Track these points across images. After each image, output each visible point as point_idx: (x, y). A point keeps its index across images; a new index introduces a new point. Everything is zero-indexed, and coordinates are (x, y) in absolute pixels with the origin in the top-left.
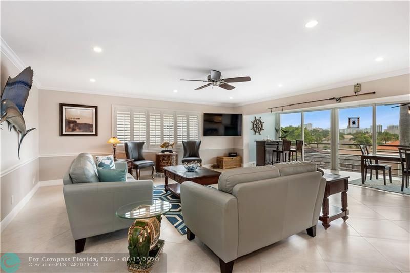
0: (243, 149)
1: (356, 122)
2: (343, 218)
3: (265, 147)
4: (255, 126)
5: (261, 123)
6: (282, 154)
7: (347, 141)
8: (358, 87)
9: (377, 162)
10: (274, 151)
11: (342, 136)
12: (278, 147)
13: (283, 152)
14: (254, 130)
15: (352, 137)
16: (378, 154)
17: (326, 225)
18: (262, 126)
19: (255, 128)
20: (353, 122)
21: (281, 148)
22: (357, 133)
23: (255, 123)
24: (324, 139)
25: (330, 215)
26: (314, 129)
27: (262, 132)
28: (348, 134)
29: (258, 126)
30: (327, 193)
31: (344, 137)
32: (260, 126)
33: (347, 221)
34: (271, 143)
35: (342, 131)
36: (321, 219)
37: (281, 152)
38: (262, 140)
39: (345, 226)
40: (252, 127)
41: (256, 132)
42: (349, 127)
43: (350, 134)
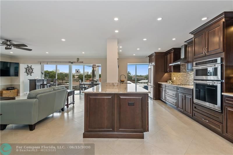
0: (20, 85)
1: (78, 71)
2: (73, 104)
3: (35, 83)
4: (27, 70)
5: (32, 69)
6: (46, 86)
7: (76, 79)
8: (78, 59)
9: (84, 86)
10: (41, 84)
11: (74, 76)
12: (43, 82)
13: (46, 85)
14: (27, 73)
15: (78, 77)
16: (85, 83)
17: (68, 107)
18: (32, 71)
19: (28, 72)
20: (77, 71)
21: (45, 83)
22: (80, 75)
23: (28, 69)
24: (66, 78)
25: (69, 103)
26: (61, 73)
27: (32, 74)
28: (76, 76)
29: (29, 71)
30: (68, 96)
31: (74, 77)
32: (31, 71)
33: (74, 105)
34: (39, 81)
35: (74, 74)
36: (66, 105)
37: (45, 85)
38: (33, 78)
39: (73, 106)
40: (25, 71)
41: (28, 74)
42: (76, 73)
43: (77, 75)
